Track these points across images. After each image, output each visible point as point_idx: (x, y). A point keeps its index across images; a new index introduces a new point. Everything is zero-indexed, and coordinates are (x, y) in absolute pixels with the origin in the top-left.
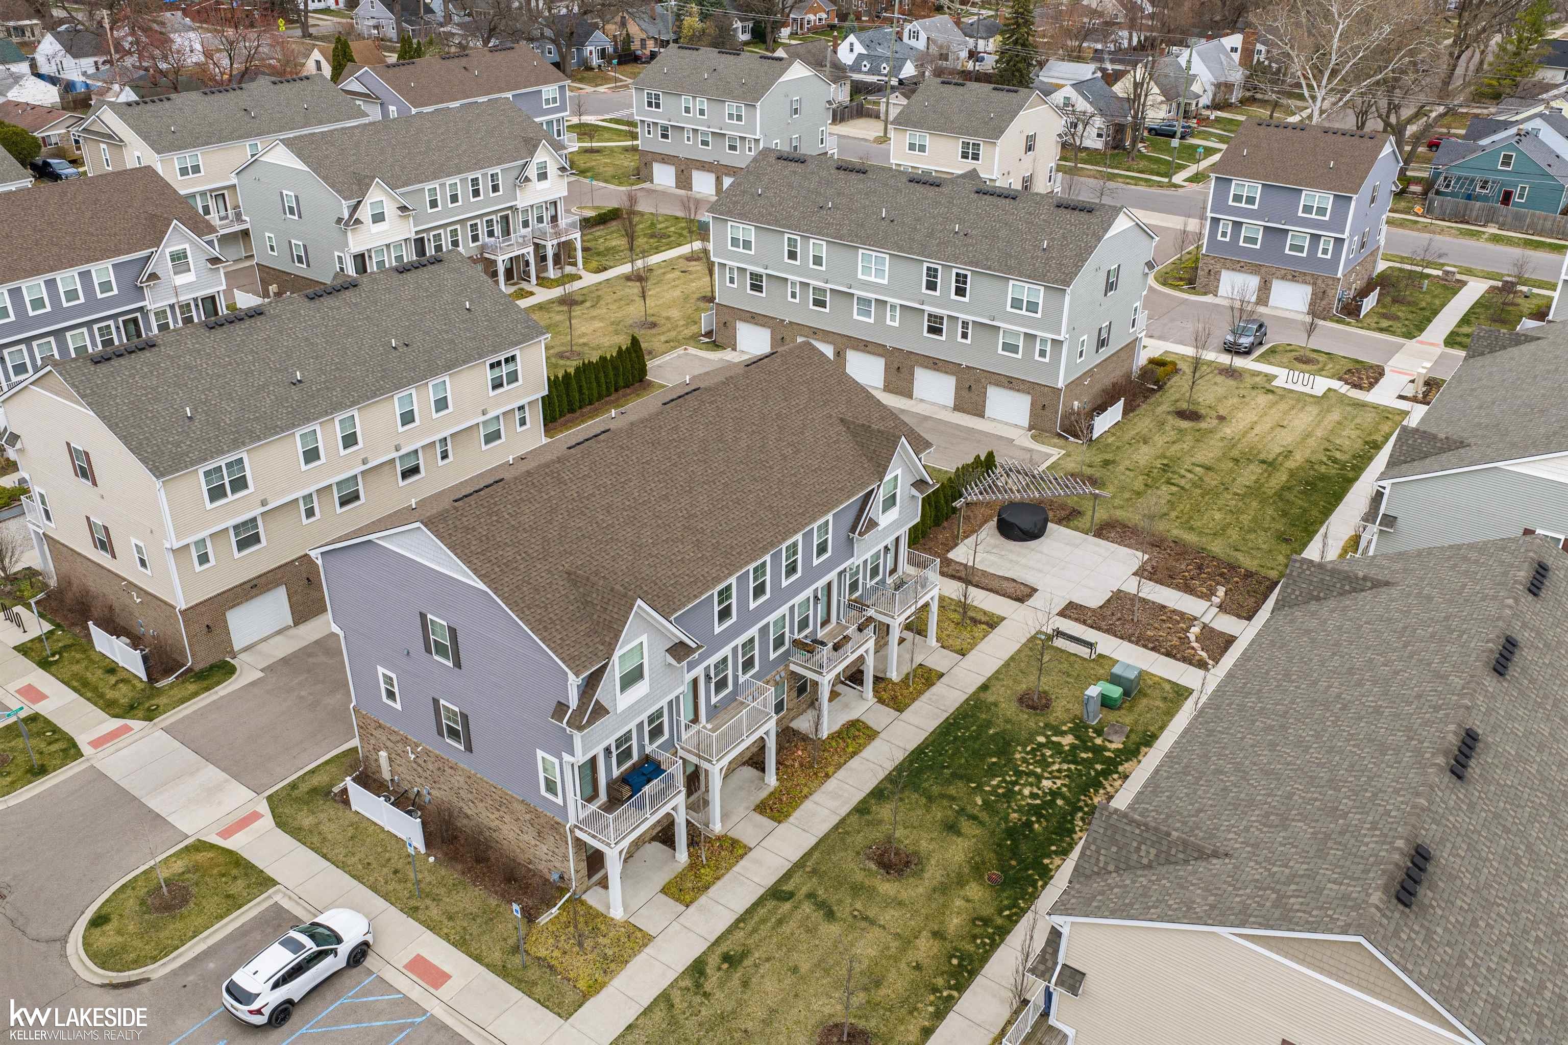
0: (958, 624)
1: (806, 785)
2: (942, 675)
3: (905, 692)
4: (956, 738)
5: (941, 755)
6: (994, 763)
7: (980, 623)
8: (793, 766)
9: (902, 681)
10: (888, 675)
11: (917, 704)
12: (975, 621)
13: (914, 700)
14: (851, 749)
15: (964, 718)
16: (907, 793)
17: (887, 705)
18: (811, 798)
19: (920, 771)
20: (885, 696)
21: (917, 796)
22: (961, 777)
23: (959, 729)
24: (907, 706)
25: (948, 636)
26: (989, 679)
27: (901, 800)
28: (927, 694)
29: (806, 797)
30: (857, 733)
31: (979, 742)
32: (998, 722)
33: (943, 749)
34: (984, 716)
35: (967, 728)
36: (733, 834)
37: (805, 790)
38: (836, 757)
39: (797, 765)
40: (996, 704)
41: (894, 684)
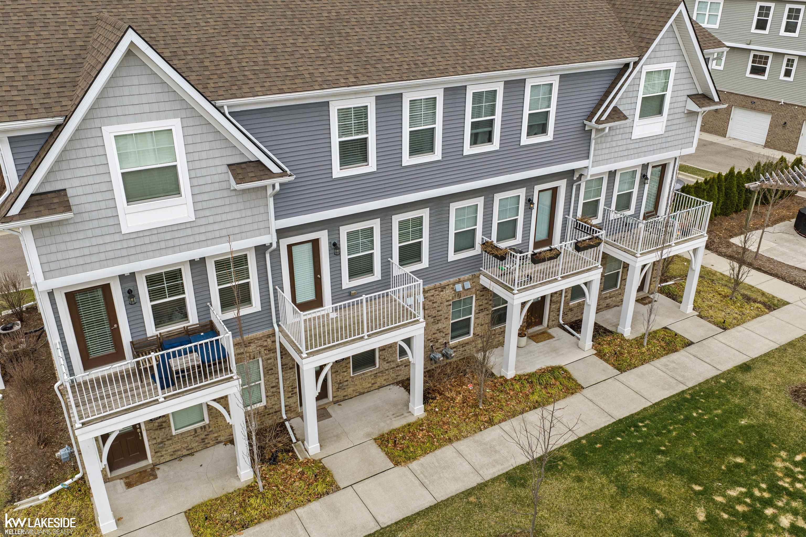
0: (725, 297)
1: (457, 426)
2: (690, 343)
3: (635, 351)
4: (688, 419)
5: (659, 434)
6: (738, 466)
7: (755, 301)
8: (453, 399)
9: (636, 339)
10: (620, 329)
11: (646, 368)
12: (748, 299)
13: (643, 362)
14: (535, 397)
15: (706, 397)
16: (591, 473)
17: (607, 361)
18: (455, 444)
19: (621, 448)
20: (606, 349)
21: (604, 480)
22: (681, 472)
23: (696, 408)
24: (631, 366)
25: (711, 307)
26: (754, 361)
27: (579, 480)
28: (664, 360)
29: (450, 441)
30: (553, 381)
31: (721, 432)
32: (756, 412)
33: (665, 427)
34: (737, 401)
35: (708, 410)
36: (326, 463)
37: (453, 432)
38: (514, 403)
39: (459, 399)
40: (757, 391)
41: (623, 339)
